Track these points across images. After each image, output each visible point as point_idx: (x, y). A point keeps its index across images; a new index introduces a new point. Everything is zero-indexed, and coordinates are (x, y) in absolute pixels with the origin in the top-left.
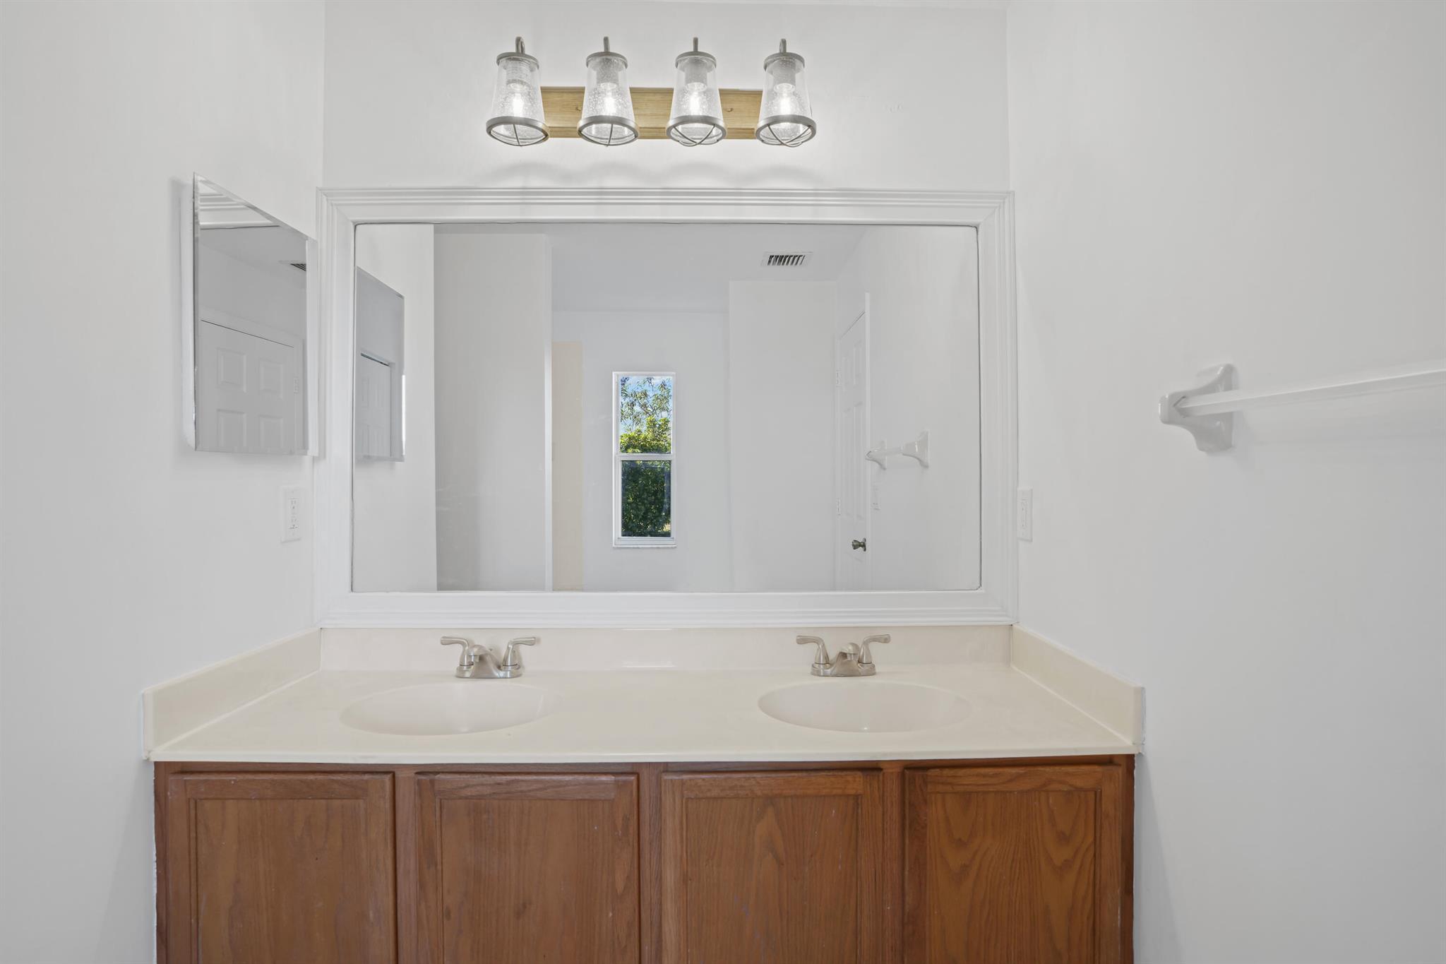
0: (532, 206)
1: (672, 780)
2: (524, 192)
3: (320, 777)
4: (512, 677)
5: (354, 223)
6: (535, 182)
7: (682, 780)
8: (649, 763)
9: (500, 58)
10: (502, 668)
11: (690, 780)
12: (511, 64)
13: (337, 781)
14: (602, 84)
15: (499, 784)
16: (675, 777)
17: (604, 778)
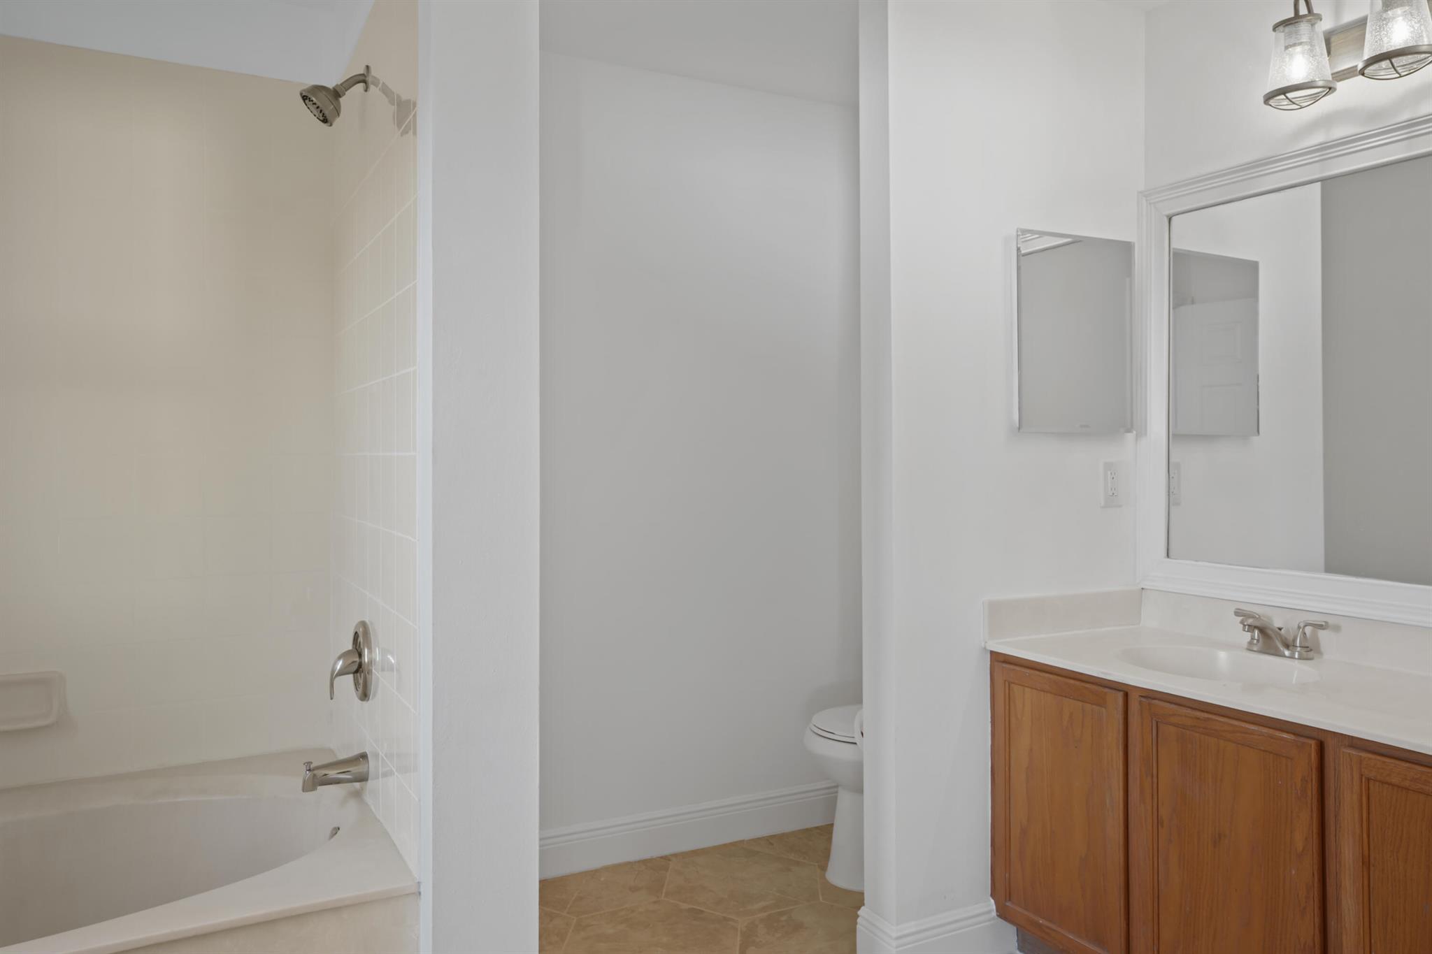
0: (1329, 161)
1: (1349, 753)
2: (1323, 147)
3: (1078, 683)
4: (1300, 658)
5: (1167, 216)
6: (1339, 132)
7: (1361, 756)
8: (1334, 733)
9: (1275, 28)
10: (1291, 648)
11: (1370, 759)
12: (1287, 29)
13: (1086, 688)
14: (1389, 12)
15: (1198, 719)
16: (1353, 752)
17: (1285, 735)
